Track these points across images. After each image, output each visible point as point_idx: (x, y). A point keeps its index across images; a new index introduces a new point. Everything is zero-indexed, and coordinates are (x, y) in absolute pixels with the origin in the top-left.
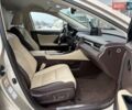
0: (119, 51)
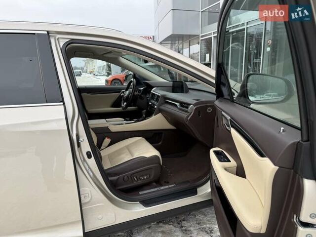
0: (209, 110)
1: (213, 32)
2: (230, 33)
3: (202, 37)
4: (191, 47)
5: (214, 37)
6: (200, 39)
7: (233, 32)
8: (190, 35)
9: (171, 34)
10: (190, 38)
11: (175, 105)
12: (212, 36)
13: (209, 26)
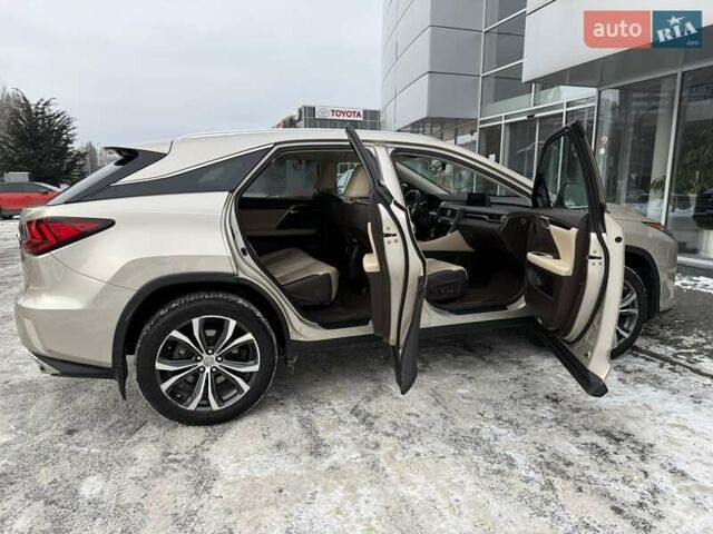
1: (503, 115)
2: (536, 119)
3: (482, 122)
4: (458, 138)
5: (506, 124)
6: (479, 126)
7: (541, 118)
8: (457, 119)
9: (424, 116)
10: (457, 123)
11: (484, 219)
12: (503, 122)
13: (497, 103)
